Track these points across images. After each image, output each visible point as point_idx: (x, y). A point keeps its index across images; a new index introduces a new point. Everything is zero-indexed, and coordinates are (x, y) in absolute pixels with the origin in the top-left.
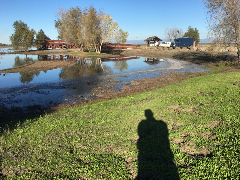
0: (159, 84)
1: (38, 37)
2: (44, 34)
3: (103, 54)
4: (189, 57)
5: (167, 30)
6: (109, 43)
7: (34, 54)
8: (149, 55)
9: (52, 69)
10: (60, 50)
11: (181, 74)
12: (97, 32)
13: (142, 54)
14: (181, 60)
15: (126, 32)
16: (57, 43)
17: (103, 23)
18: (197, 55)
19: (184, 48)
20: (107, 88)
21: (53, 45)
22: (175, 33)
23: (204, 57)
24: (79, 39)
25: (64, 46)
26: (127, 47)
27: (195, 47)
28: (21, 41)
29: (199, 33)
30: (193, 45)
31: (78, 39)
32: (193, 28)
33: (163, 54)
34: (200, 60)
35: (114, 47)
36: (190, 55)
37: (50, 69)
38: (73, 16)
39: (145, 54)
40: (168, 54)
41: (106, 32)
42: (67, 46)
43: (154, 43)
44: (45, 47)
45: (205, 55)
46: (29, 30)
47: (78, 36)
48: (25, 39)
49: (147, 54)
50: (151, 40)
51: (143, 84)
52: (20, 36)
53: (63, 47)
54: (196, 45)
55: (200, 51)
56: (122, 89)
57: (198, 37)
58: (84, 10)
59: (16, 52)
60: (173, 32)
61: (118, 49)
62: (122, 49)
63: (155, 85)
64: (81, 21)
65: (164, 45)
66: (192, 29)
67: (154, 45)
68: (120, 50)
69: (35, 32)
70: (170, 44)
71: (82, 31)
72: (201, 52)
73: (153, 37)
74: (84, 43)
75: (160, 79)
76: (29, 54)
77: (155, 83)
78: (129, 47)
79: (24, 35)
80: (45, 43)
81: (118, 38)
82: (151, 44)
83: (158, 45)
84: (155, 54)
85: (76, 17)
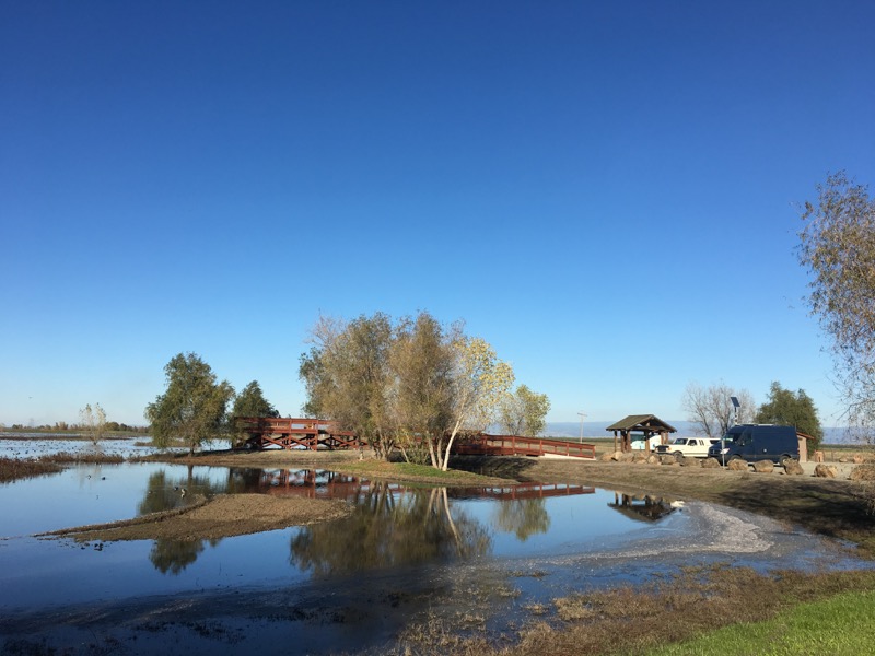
0: (670, 624)
1: (239, 406)
2: (260, 398)
3: (458, 472)
4: (787, 502)
5: (693, 395)
6: (480, 434)
7: (218, 465)
8: (627, 484)
9: (270, 527)
10: (307, 453)
11: (758, 578)
12: (440, 394)
13: (600, 478)
14: (753, 511)
15: (540, 395)
16: (300, 426)
17: (462, 366)
18: (816, 494)
19: (765, 465)
20: (463, 626)
21: (285, 435)
22: (722, 405)
23: (848, 506)
24: (376, 419)
25: (323, 437)
26: (545, 447)
27: (809, 458)
28: (180, 418)
29: (815, 406)
30: (797, 452)
31: (371, 419)
32: (791, 390)
33: (683, 483)
34: (834, 516)
35: (499, 449)
36: (789, 496)
37: (263, 529)
38: (361, 342)
39: (613, 480)
40: (704, 485)
41: (469, 395)
42: (332, 438)
43: (646, 438)
44: (257, 443)
45: (851, 499)
46: (215, 384)
47: (372, 407)
48: (196, 413)
49: (621, 480)
50: (635, 429)
51: (607, 615)
52: (181, 402)
53: (319, 442)
54: (810, 454)
55: (829, 478)
56: (521, 633)
57: (815, 422)
58: (401, 324)
59: (157, 456)
60: (715, 400)
61: (510, 457)
62: (525, 457)
63: (655, 627)
64: (388, 358)
65: (686, 449)
66: (786, 392)
67: (648, 445)
68: (519, 460)
69: (231, 390)
70: (708, 444)
71: (388, 391)
72: (831, 482)
73: (639, 416)
74: (391, 430)
75: (676, 596)
76: (199, 465)
77: (653, 614)
78: (552, 448)
79: (193, 400)
80: (260, 428)
81: (513, 415)
82: (633, 440)
83: (662, 449)
84: (653, 483)
85: (373, 344)
